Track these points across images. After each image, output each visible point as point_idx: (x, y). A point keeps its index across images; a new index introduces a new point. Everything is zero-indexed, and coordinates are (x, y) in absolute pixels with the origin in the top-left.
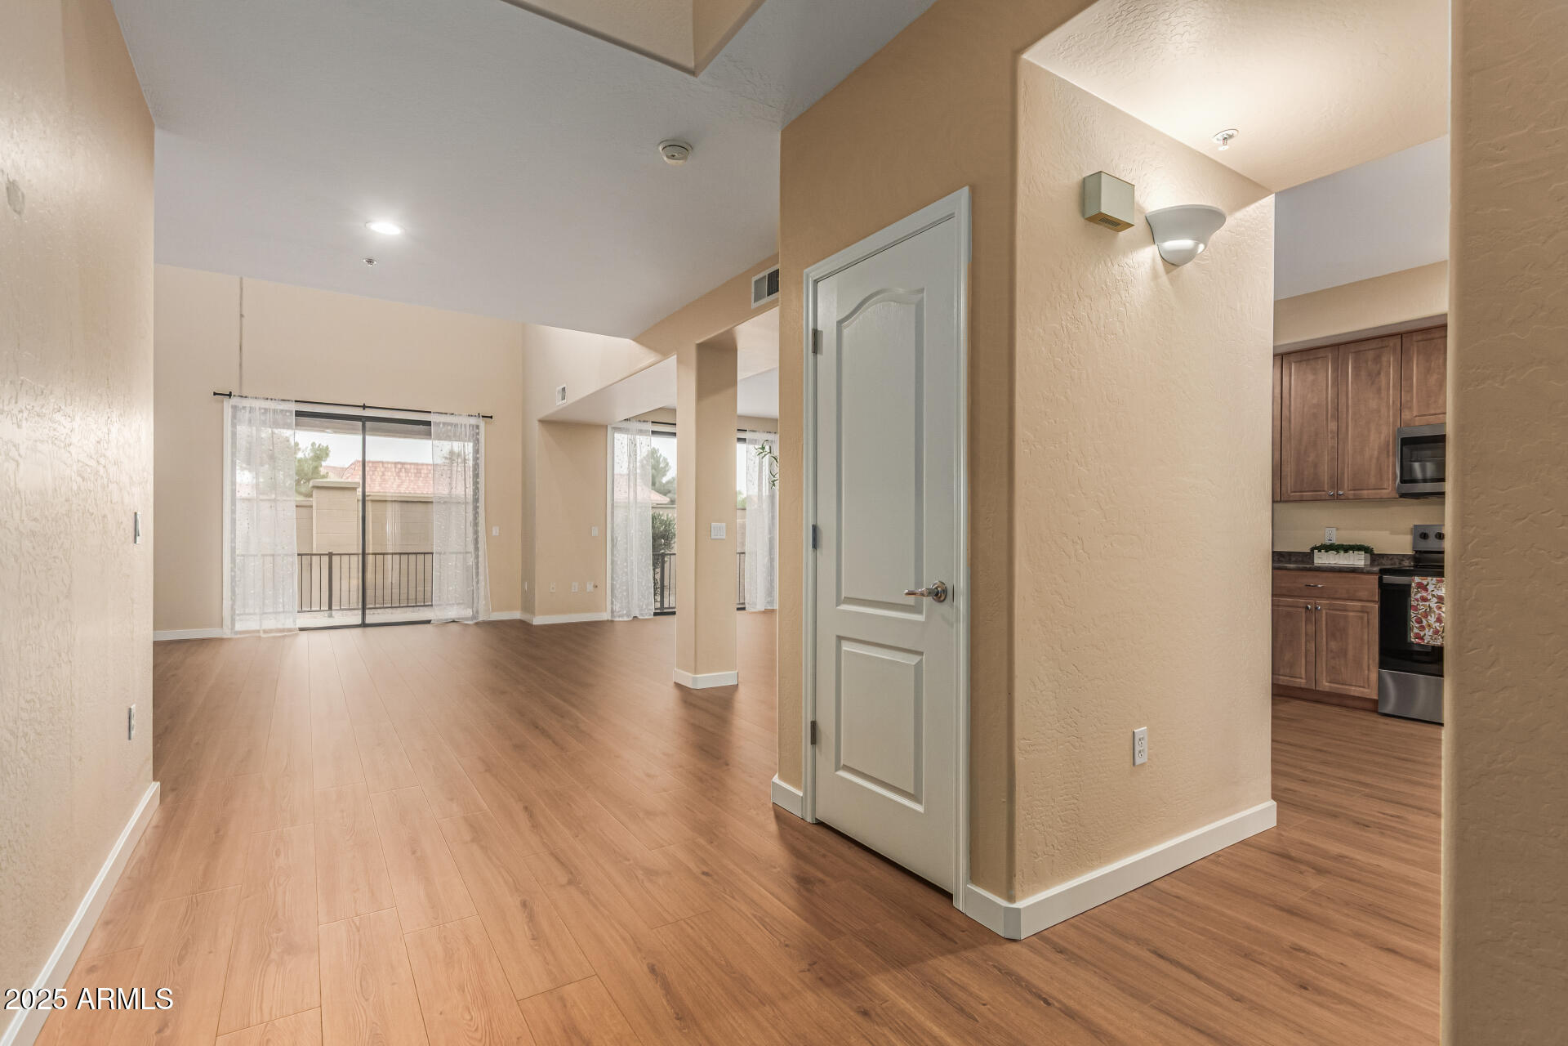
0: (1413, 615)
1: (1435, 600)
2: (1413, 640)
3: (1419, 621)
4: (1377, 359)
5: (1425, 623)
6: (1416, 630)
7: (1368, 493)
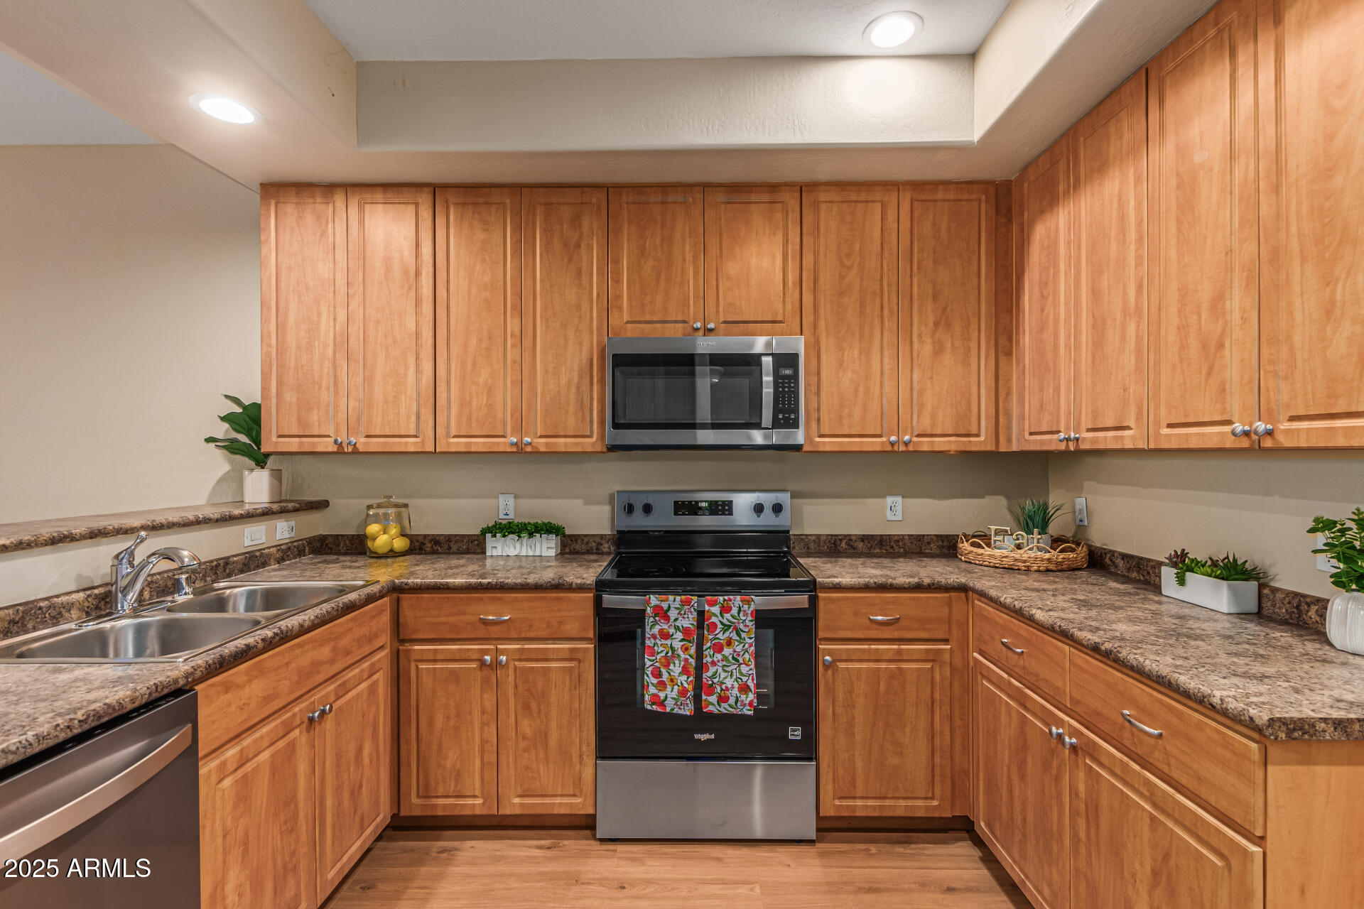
0: (648, 663)
1: (679, 635)
2: (649, 707)
3: (657, 674)
4: (575, 221)
5: (665, 677)
6: (652, 690)
7: (566, 443)
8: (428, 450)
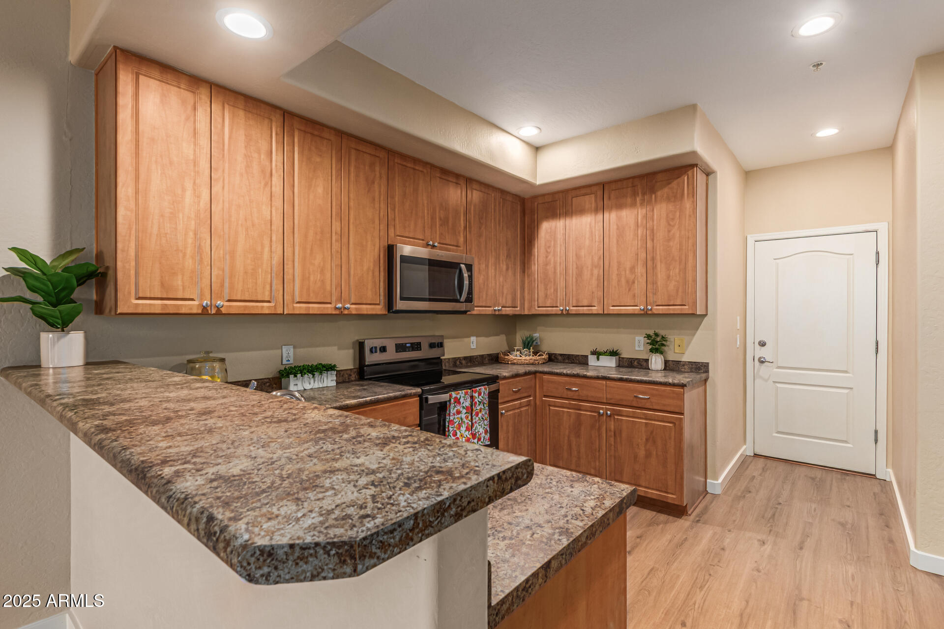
0: (451, 430)
4: (372, 166)
5: (458, 435)
7: (367, 308)
8: (279, 312)
